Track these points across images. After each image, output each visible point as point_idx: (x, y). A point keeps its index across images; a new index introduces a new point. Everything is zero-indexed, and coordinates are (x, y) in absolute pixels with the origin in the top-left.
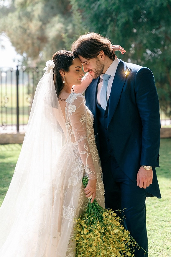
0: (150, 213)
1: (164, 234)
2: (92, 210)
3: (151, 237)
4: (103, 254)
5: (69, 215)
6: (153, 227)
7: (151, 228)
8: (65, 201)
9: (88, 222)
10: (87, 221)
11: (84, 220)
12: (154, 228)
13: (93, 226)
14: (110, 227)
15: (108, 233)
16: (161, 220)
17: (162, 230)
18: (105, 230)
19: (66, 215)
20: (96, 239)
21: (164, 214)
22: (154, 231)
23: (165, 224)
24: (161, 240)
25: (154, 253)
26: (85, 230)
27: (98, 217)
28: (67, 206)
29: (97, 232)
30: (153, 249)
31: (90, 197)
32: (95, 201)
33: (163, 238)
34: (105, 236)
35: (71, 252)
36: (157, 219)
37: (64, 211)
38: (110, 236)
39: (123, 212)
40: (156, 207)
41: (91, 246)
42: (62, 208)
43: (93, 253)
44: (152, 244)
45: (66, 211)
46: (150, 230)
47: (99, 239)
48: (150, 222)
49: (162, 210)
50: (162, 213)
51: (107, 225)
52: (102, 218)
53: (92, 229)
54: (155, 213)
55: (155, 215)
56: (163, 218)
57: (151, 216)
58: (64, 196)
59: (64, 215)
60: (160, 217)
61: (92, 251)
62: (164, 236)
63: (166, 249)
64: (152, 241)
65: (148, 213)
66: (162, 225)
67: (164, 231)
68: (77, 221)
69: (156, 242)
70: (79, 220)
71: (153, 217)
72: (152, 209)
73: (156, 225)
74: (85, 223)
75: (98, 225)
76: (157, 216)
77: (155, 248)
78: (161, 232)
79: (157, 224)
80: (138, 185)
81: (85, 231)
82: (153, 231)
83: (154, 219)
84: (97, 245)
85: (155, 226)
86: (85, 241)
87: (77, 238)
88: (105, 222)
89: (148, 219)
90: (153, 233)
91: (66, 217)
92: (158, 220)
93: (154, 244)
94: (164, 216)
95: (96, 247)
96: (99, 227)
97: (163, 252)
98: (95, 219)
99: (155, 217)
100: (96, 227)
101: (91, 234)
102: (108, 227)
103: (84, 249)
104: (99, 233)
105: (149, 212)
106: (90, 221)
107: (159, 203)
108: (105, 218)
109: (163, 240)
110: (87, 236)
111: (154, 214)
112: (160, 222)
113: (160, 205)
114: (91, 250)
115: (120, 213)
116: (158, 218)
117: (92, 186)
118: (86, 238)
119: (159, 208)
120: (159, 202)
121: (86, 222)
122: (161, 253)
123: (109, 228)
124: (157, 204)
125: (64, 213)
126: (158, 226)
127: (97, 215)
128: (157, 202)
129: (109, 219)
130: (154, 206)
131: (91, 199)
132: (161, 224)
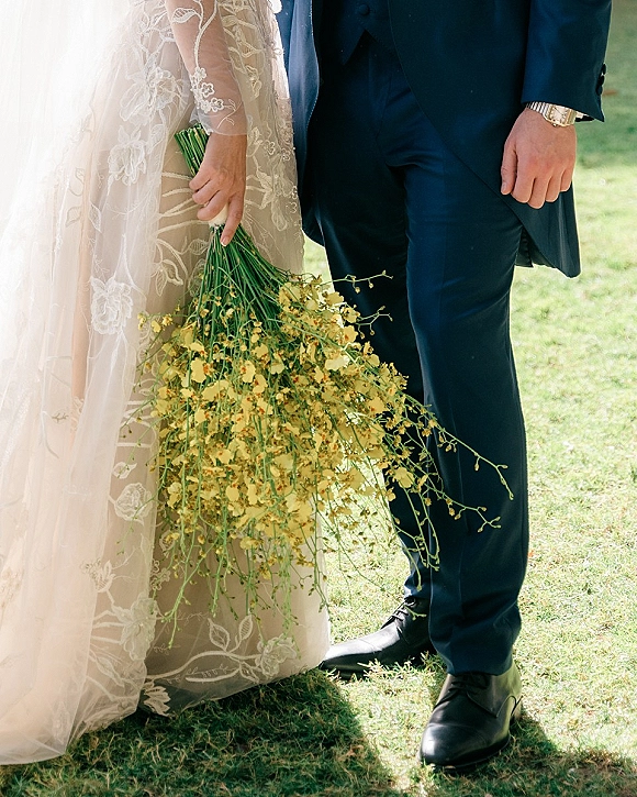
0: (566, 321)
1: (625, 415)
2: (228, 276)
3: (561, 425)
4: (281, 470)
5: (112, 316)
6: (574, 382)
7: (564, 386)
8: (95, 256)
9: (210, 332)
10: (207, 328)
11: (193, 319)
12: (578, 388)
13: (232, 346)
14: (311, 349)
15: (303, 379)
16: (615, 352)
17: (613, 396)
18: (286, 363)
19: (104, 318)
20: (246, 405)
21: (630, 326)
22: (576, 401)
23: (630, 369)
24: (608, 441)
25: (571, 496)
26: (196, 365)
27: (255, 306)
28: (106, 278)
29: (250, 372)
30: (568, 480)
31: (218, 220)
32: (239, 235)
33: (615, 432)
34: (286, 390)
35: (130, 480)
36: (595, 350)
37: (95, 300)
38: (313, 390)
39: (371, 286)
40: (591, 296)
41: (224, 436)
42: (88, 286)
43: (235, 467)
44: (567, 457)
45: (102, 300)
46: (558, 395)
47: (261, 403)
48: (562, 360)
49: (618, 309)
50: (622, 321)
51: (298, 341)
52: (275, 309)
53: (230, 363)
54: (589, 320)
55: (588, 328)
56: (623, 343)
57: (569, 335)
58: (92, 234)
59: (95, 317)
60: (610, 338)
61: (230, 462)
62: (622, 422)
63: (630, 478)
64: (566, 443)
65: (554, 323)
66: (618, 375)
67: (624, 401)
68: (157, 329)
69: (586, 447)
70: (164, 322)
71: (575, 337)
72: (574, 303)
73: (588, 375)
74: (199, 335)
75: (254, 339)
76: (596, 332)
77: (578, 475)
78: (609, 405)
79: (592, 369)
80: (505, 190)
81: (198, 370)
82: (571, 399)
83: (584, 347)
84: (255, 433)
85: (582, 381)
86: (200, 416)
87: (162, 407)
88: (288, 328)
89: (553, 347)
90: (574, 410)
91: (103, 328)
92: (600, 350)
93: (573, 457)
94: (627, 333)
95: (251, 440)
96: (261, 351)
97: (616, 491)
98: (243, 318)
99: (586, 338)
100: (243, 348)
101: (224, 384)
102: (302, 349)
103: (196, 453)
104: (261, 378)
105: (559, 319)
106: (219, 328)
107: (607, 277)
108: (286, 309)
109: (615, 440)
110: (209, 394)
111: (582, 325)
112: (610, 363)
113: (610, 287)
114: (226, 456)
115: (358, 291)
116: (600, 343)
117: (223, 166)
118: (203, 403)
119: (609, 299)
120: (611, 272)
121: (202, 333)
122: (604, 498)
123: (307, 352)
124: (598, 280)
125: (94, 307)
126: (596, 378)
127: (250, 297)
128: (601, 272)
129: (305, 316)
130: (586, 292)
131: (223, 226)
132: (613, 369)
